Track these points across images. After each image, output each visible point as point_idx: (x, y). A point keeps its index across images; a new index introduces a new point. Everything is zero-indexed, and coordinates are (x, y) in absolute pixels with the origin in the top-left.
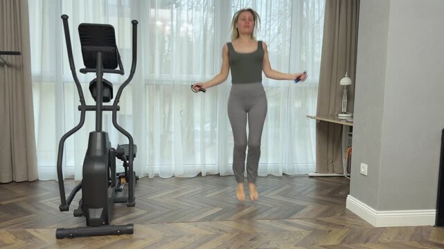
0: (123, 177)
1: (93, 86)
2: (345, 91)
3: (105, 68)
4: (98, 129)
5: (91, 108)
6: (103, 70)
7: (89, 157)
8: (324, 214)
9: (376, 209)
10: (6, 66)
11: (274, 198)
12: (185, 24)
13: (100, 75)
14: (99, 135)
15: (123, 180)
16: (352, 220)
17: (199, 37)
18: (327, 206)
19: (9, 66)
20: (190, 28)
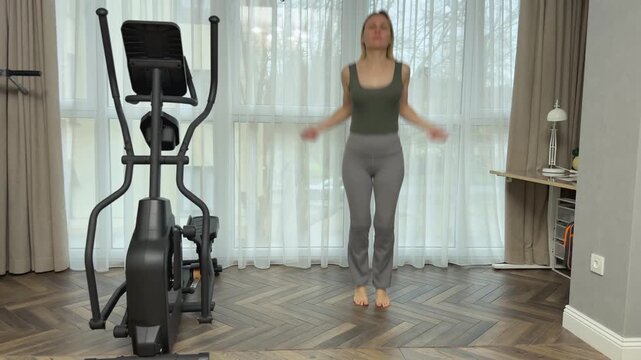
0: (196, 269)
1: (146, 124)
2: (554, 131)
3: (164, 95)
4: (154, 195)
5: (142, 160)
6: (162, 97)
7: (138, 242)
8: (527, 338)
9: (621, 334)
10: (20, 94)
11: (439, 307)
12: (296, 32)
13: (157, 106)
14: (154, 204)
15: (196, 274)
16: (576, 350)
17: (318, 52)
18: (530, 324)
19: (25, 93)
20: (304, 36)
